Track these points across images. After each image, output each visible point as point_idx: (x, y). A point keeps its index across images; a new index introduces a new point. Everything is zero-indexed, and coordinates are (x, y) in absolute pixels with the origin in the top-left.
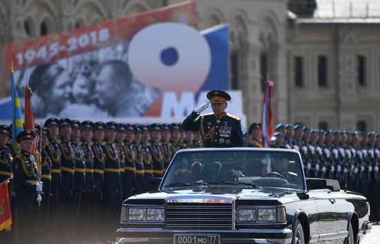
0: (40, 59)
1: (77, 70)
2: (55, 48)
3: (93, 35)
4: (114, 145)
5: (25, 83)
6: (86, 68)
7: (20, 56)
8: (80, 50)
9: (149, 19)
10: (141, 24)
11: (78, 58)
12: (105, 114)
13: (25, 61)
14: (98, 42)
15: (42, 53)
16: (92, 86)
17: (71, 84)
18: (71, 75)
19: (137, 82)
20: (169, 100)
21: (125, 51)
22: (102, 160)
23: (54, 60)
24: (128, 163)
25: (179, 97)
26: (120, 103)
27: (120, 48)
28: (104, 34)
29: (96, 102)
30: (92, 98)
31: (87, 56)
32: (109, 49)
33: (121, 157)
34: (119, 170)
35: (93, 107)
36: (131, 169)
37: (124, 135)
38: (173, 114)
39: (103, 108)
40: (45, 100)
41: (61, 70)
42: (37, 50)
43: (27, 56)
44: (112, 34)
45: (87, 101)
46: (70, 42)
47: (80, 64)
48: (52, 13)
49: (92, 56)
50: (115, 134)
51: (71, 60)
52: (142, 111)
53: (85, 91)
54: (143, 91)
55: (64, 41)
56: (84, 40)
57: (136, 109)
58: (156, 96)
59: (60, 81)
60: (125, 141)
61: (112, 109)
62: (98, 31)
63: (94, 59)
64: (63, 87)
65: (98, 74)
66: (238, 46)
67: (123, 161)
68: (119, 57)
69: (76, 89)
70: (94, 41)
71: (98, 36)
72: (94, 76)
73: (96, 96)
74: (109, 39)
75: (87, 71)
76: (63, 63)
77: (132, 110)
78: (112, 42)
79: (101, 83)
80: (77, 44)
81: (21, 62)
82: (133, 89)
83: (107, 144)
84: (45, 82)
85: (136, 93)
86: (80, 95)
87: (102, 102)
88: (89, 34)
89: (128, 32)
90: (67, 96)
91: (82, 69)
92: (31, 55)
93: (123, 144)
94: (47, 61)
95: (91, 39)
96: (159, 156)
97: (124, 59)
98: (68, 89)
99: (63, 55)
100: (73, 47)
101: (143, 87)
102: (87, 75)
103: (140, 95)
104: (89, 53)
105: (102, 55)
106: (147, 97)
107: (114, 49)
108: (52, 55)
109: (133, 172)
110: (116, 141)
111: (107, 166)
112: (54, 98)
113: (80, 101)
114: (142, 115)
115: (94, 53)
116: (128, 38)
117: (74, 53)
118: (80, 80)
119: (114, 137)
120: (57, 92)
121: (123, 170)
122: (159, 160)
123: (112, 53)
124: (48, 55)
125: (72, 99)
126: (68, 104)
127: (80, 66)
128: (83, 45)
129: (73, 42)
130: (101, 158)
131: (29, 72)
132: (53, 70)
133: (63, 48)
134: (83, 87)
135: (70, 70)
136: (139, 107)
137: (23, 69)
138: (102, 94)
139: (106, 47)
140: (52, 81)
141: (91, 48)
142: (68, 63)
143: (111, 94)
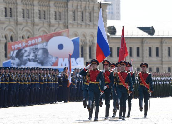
0: (19, 47)
1: (31, 51)
2: (24, 44)
3: (36, 40)
4: (13, 74)
5: (14, 55)
6: (34, 50)
7: (13, 47)
8: (32, 45)
9: (54, 35)
10: (52, 36)
11: (31, 47)
12: (40, 65)
13: (14, 48)
14: (38, 42)
15: (20, 46)
16: (36, 56)
17: (29, 55)
18: (29, 53)
19: (50, 55)
20: (60, 60)
21: (46, 45)
22: (8, 79)
23: (24, 48)
24: (17, 80)
25: (64, 60)
26: (45, 62)
27: (45, 44)
28: (40, 39)
29: (37, 61)
30: (36, 60)
31: (34, 47)
32: (41, 44)
33: (15, 78)
34: (14, 83)
35: (36, 63)
36: (18, 82)
37: (16, 71)
38: (62, 65)
39: (39, 63)
40: (21, 61)
41: (26, 51)
42: (18, 45)
43: (15, 47)
44: (42, 39)
45: (34, 61)
46: (29, 42)
47: (32, 49)
48: (31, 33)
49: (36, 47)
50: (13, 71)
51: (29, 48)
52: (52, 64)
53: (34, 58)
54: (52, 58)
55: (27, 42)
56: (33, 42)
57: (50, 63)
58: (56, 59)
59: (25, 55)
60: (17, 73)
61: (42, 63)
62: (38, 39)
63: (36, 48)
64: (26, 56)
65: (38, 52)
66: (91, 44)
67: (16, 80)
68: (44, 47)
69: (31, 57)
70: (37, 42)
71: (38, 40)
72: (36, 53)
73: (37, 59)
74: (41, 41)
75: (34, 51)
76: (26, 49)
77: (48, 64)
78: (42, 42)
79: (39, 55)
80: (31, 43)
81: (13, 48)
82: (49, 57)
83: (10, 74)
84: (21, 55)
85: (50, 58)
86: (32, 59)
87: (39, 61)
88: (35, 40)
89: (47, 39)
90: (28, 59)
91: (33, 51)
92: (16, 46)
93: (16, 74)
94: (22, 48)
95: (35, 41)
96: (29, 78)
97: (46, 48)
98: (28, 57)
99: (27, 46)
100: (30, 44)
101: (52, 56)
102: (34, 53)
103: (51, 59)
104: (35, 46)
105: (39, 46)
106: (54, 60)
107: (43, 45)
108: (23, 46)
109: (19, 83)
110: (13, 73)
111: (10, 81)
112: (23, 60)
113: (32, 61)
114: (52, 65)
115: (37, 45)
116: (48, 41)
117: (30, 46)
118: (32, 54)
119: (13, 72)
120: (25, 58)
121: (16, 83)
122: (29, 79)
123: (42, 45)
124: (22, 46)
125: (29, 60)
126: (28, 62)
127: (32, 50)
128: (33, 43)
129: (30, 42)
130: (8, 78)
131: (16, 52)
132: (23, 51)
133: (27, 44)
134: (33, 56)
135: (29, 51)
136: (51, 63)
137: (14, 50)
138: (39, 59)
139: (40, 44)
140: (23, 55)
141: (35, 44)
142: (28, 49)
143: (42, 59)
